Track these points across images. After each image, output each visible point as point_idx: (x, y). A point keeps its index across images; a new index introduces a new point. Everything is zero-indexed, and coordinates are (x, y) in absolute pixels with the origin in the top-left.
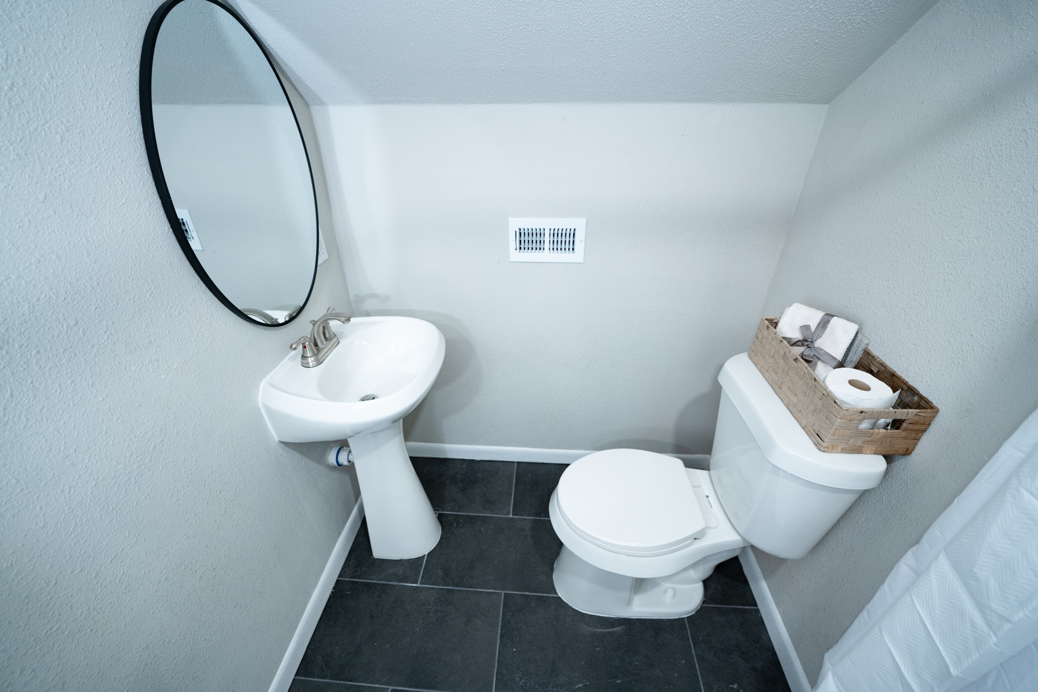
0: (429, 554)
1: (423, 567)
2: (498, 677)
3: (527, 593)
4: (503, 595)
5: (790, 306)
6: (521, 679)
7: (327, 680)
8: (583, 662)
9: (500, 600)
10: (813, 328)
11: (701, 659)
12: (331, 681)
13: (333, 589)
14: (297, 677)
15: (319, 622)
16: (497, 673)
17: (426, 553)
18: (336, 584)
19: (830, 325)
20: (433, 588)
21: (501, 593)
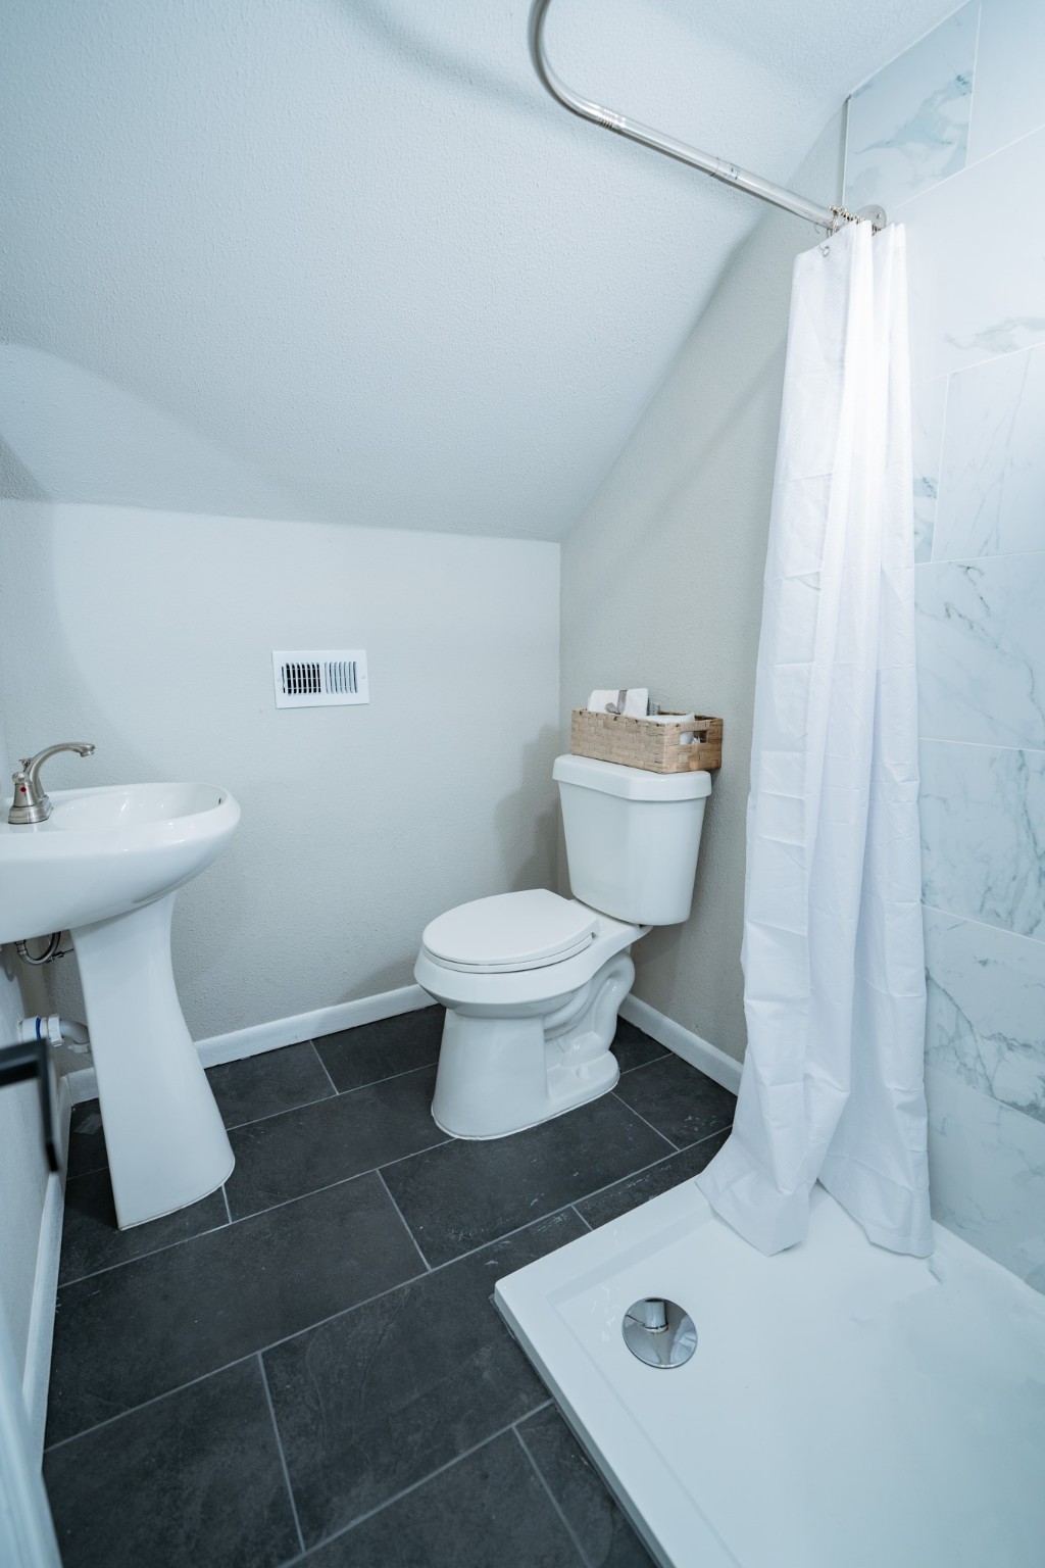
0: (226, 1184)
1: (226, 1201)
2: (425, 1249)
3: (412, 1155)
4: (378, 1172)
5: (590, 695)
6: (457, 1234)
7: (123, 1414)
8: (525, 1180)
9: (378, 1178)
10: (616, 705)
11: (646, 1115)
12: (133, 1409)
13: (57, 1304)
14: (50, 1449)
15: (53, 1357)
16: (421, 1247)
17: (222, 1184)
18: (58, 1295)
19: (627, 697)
20: (261, 1215)
21: (375, 1172)
